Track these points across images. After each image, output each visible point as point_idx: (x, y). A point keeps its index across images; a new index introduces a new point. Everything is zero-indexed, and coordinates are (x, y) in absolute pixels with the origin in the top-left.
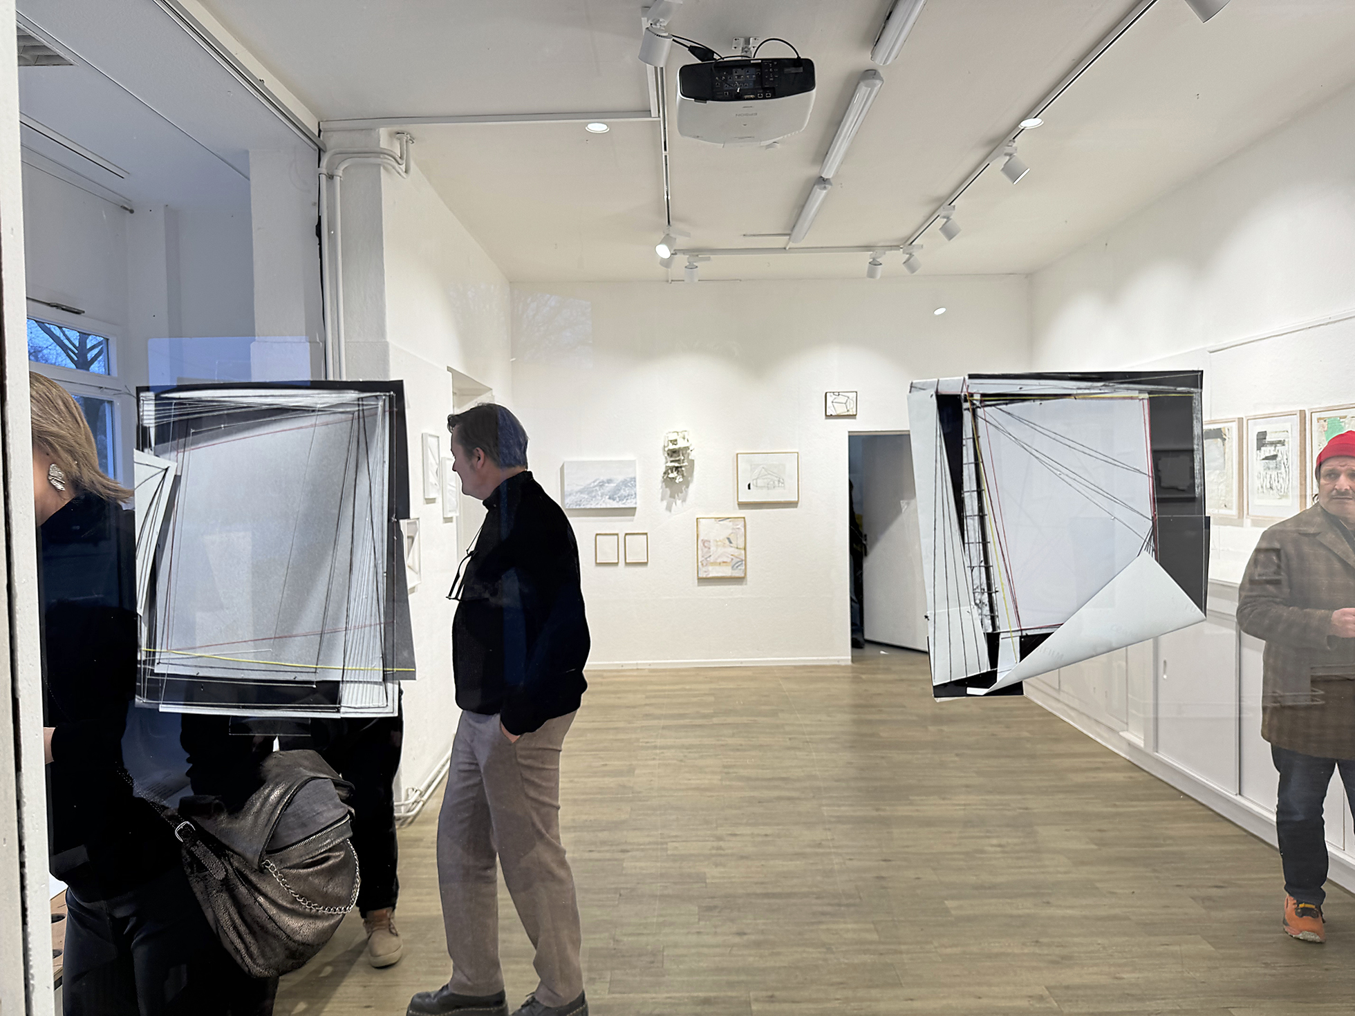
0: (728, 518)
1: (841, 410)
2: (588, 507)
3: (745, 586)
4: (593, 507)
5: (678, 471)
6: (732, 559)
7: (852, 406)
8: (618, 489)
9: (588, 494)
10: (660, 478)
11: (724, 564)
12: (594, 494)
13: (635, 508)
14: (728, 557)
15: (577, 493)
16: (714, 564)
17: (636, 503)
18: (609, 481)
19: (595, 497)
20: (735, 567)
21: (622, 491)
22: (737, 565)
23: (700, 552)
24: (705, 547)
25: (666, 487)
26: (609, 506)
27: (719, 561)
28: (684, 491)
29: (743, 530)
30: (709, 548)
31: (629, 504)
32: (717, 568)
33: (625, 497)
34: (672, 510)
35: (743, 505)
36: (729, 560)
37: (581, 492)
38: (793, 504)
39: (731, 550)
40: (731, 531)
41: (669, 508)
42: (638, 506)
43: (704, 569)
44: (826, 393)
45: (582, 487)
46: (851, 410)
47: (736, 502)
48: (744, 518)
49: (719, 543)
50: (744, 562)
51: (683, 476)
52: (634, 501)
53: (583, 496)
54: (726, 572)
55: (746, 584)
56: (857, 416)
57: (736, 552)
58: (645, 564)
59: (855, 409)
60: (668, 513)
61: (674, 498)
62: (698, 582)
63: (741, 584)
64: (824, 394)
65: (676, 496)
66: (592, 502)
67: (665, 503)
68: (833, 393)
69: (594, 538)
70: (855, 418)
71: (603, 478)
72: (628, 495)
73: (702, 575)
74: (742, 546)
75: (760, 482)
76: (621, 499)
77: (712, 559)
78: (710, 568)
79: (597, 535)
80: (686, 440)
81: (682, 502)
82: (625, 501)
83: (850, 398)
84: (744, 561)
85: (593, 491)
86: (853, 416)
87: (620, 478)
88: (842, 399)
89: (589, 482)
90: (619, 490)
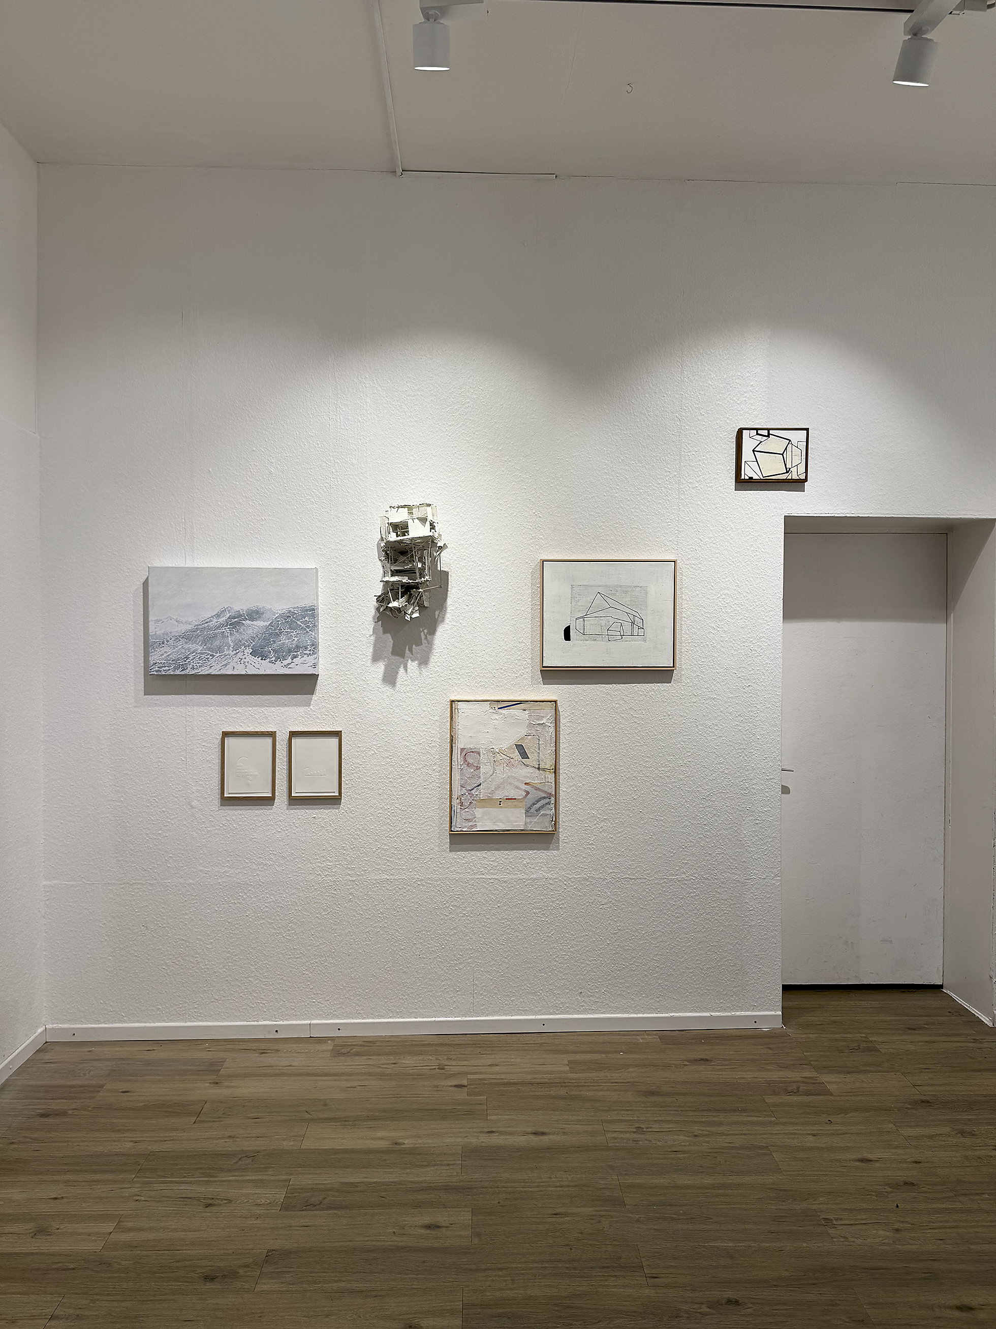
0: (521, 702)
1: (772, 468)
2: (204, 671)
3: (555, 852)
4: (213, 672)
5: (410, 597)
6: (528, 793)
7: (795, 459)
8: (273, 633)
9: (205, 642)
10: (372, 612)
11: (509, 803)
12: (217, 643)
13: (315, 677)
14: (517, 787)
15: (177, 639)
16: (488, 802)
17: (315, 666)
18: (254, 614)
19: (220, 649)
20: (533, 810)
21: (283, 638)
22: (537, 806)
23: (456, 777)
24: (468, 765)
25: (385, 632)
26: (251, 671)
27: (499, 795)
28: (424, 641)
29: (552, 730)
30: (478, 768)
31: (299, 667)
32: (494, 811)
33: (290, 651)
34: (398, 684)
35: (551, 675)
36: (520, 794)
37: (188, 637)
38: (663, 675)
39: (525, 773)
40: (524, 731)
41: (390, 679)
42: (321, 671)
43: (465, 814)
44: (740, 432)
45: (190, 627)
46: (794, 470)
47: (539, 668)
48: (556, 702)
49: (499, 757)
50: (553, 799)
51: (422, 607)
52: (311, 660)
53: (192, 646)
54: (514, 819)
55: (558, 848)
56: (807, 484)
57: (537, 778)
58: (334, 801)
59: (802, 468)
60: (388, 689)
61: (402, 655)
62: (451, 843)
63: (547, 849)
64: (736, 433)
65: (407, 652)
66: (212, 661)
67: (381, 667)
68: (757, 429)
69: (219, 741)
70: (802, 488)
71: (241, 606)
72: (298, 647)
73: (461, 826)
74: (549, 763)
75: (591, 625)
76: (281, 654)
77: (483, 792)
78: (478, 812)
79: (226, 734)
80: (428, 523)
81: (420, 664)
82: (289, 660)
83: (794, 442)
84: (551, 798)
85: (215, 636)
86: (797, 484)
87: (279, 607)
88: (774, 444)
89: (206, 615)
90: (277, 635)
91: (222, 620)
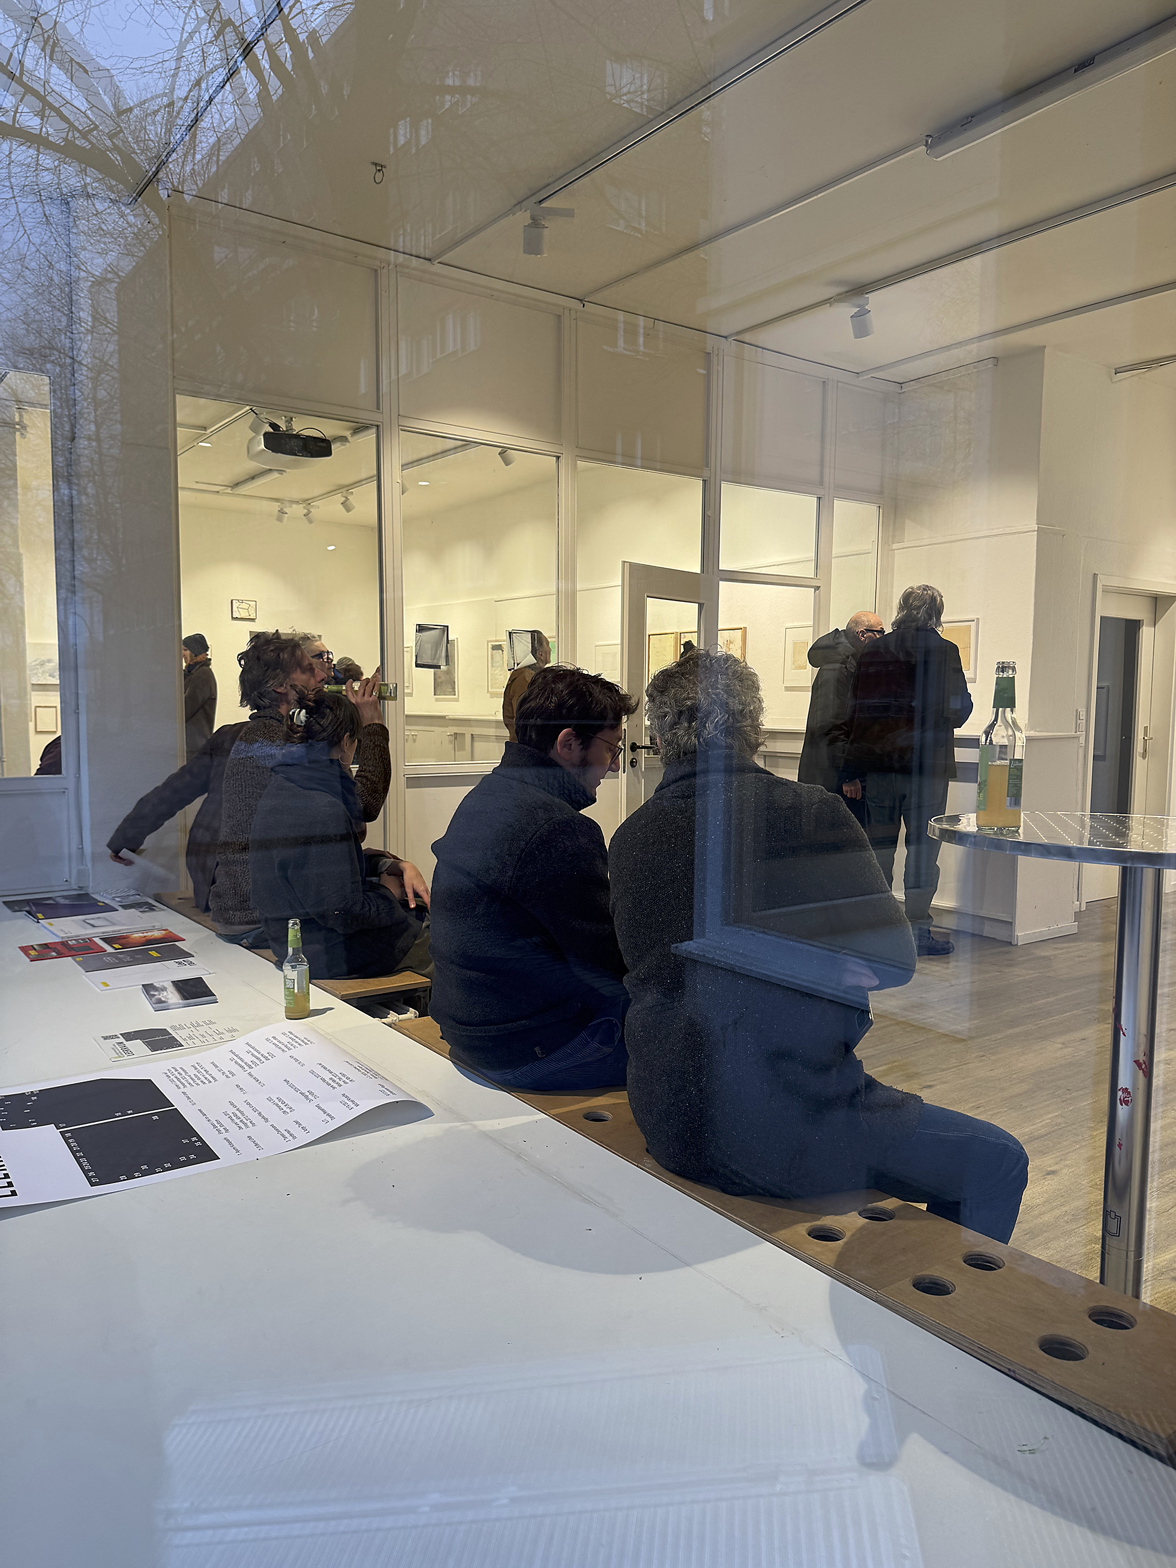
1: (244, 615)
7: (252, 611)
12: (35, 672)
18: (50, 661)
44: (232, 600)
46: (252, 615)
56: (256, 620)
59: (255, 614)
64: (230, 601)
68: (238, 600)
69: (35, 710)
70: (254, 622)
83: (251, 605)
85: (34, 669)
86: (253, 620)
88: (244, 606)
91: (36, 663)
